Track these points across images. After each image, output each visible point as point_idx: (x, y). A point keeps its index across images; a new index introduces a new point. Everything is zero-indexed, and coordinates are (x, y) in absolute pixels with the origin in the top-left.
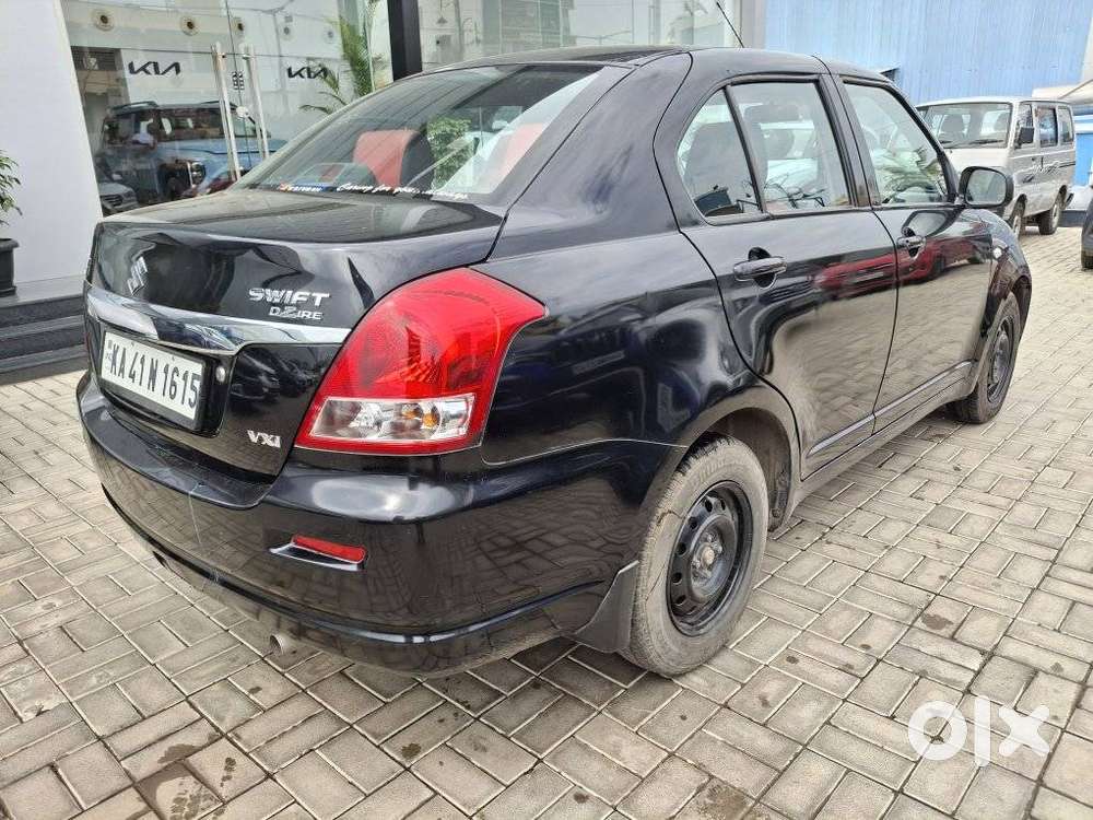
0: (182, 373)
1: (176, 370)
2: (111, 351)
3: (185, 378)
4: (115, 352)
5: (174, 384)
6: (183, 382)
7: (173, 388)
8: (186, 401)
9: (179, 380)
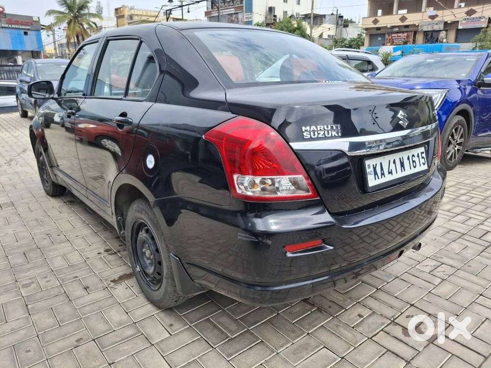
0: (416, 155)
1: (413, 156)
2: (372, 169)
3: (418, 156)
4: (375, 168)
5: (414, 161)
6: (418, 158)
7: (414, 163)
8: (422, 164)
9: (416, 159)
